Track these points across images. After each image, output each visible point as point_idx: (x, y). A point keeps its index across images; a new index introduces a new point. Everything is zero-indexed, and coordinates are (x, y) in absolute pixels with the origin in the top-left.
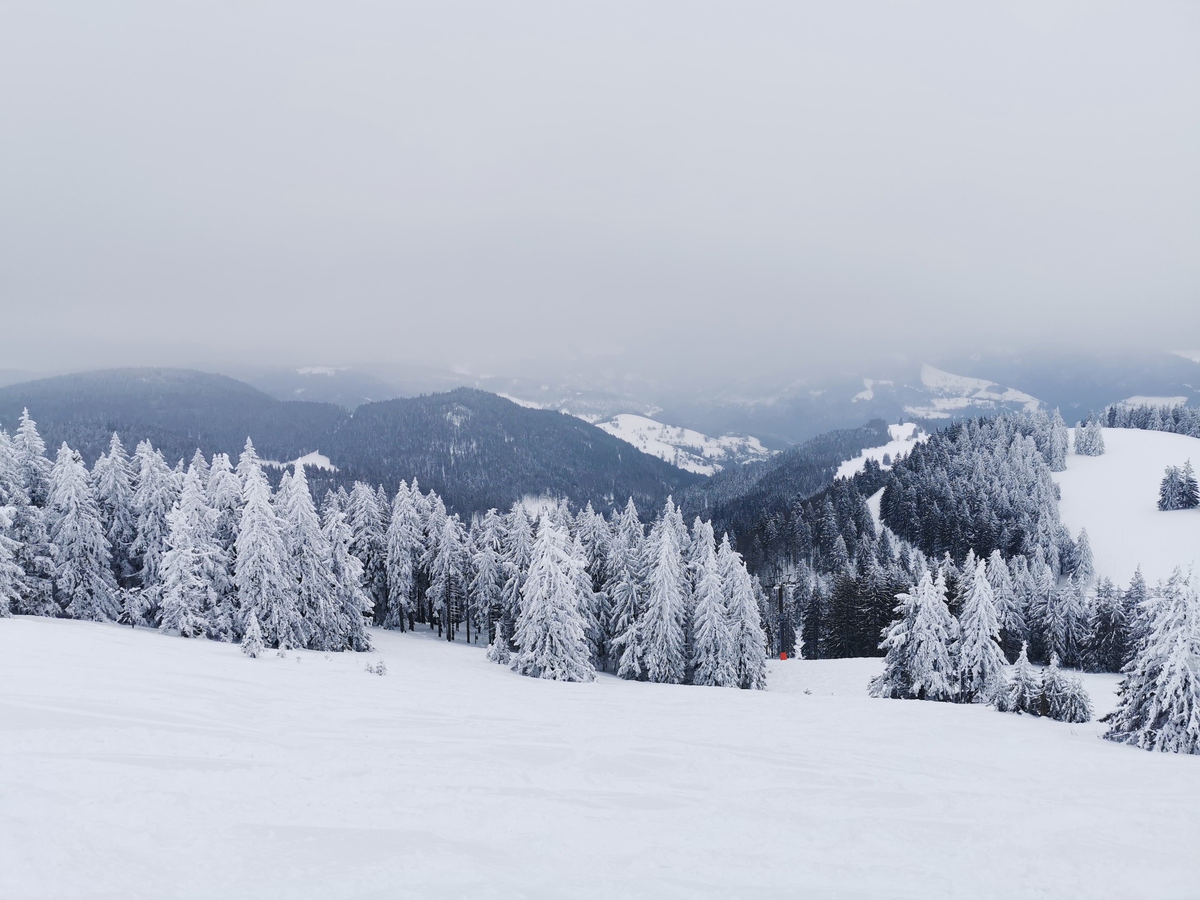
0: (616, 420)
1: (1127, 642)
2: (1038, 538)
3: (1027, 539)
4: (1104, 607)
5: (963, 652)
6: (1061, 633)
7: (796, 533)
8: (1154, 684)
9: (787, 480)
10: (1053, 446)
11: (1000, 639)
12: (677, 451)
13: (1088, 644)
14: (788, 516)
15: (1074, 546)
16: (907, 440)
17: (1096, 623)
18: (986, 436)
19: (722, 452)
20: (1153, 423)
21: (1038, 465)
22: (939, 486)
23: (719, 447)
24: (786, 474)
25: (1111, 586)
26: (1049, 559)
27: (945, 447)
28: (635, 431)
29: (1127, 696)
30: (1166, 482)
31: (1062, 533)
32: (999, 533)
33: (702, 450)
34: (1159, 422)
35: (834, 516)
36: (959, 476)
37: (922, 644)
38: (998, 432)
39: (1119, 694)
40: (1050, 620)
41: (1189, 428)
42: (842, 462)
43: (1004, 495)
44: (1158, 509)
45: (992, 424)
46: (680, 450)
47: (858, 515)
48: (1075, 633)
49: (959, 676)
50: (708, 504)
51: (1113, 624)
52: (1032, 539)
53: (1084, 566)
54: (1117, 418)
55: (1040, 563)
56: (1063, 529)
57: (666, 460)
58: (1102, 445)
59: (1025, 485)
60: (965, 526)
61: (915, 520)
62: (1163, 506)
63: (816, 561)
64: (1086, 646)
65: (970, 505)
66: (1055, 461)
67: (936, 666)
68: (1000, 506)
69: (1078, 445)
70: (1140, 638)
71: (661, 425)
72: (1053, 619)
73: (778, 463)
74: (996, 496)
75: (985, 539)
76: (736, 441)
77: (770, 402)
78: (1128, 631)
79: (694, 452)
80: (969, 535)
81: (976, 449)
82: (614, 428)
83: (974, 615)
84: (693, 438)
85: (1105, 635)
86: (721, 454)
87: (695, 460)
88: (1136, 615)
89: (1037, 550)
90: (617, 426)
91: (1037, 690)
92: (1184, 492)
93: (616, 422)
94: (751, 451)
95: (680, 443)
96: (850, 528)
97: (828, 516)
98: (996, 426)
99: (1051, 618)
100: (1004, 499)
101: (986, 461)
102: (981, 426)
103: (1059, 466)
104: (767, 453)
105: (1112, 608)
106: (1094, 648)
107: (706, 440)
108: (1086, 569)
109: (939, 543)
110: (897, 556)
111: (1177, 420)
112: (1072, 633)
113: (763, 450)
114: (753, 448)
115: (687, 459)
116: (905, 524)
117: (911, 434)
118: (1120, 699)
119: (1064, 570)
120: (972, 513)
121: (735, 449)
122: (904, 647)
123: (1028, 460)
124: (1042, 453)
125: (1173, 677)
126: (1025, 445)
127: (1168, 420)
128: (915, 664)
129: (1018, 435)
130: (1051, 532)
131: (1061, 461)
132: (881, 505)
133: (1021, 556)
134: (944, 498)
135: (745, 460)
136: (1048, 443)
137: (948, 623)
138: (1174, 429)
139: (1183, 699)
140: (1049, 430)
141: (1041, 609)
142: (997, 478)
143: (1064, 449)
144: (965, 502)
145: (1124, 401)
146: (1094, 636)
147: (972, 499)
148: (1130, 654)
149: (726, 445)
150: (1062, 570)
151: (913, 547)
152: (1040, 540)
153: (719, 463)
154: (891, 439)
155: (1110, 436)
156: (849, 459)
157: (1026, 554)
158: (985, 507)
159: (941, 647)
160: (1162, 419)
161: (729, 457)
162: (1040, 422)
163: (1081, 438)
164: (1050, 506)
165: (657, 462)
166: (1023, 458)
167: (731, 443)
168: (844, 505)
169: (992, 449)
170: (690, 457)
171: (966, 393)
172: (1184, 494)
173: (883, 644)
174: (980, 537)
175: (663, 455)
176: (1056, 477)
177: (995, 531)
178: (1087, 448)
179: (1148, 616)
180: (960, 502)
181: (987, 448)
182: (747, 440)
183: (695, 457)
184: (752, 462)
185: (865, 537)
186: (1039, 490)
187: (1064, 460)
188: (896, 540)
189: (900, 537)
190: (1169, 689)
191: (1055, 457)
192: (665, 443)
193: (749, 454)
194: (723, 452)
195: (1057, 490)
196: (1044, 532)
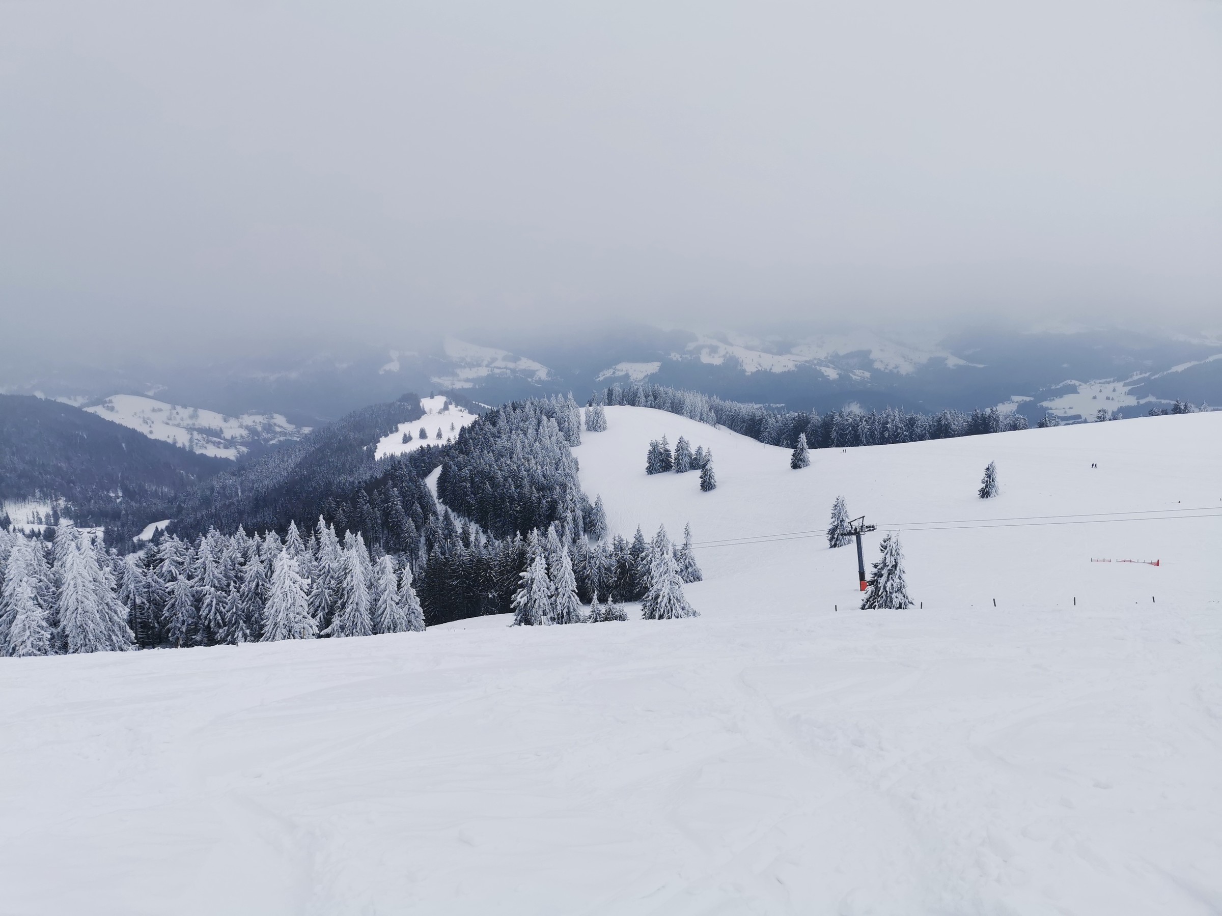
0: (111, 402)
1: (637, 579)
2: (568, 505)
3: (560, 507)
4: (621, 559)
5: (558, 602)
6: (596, 580)
7: (366, 519)
8: (657, 603)
9: (329, 461)
10: (571, 426)
11: (577, 591)
12: (191, 434)
13: (613, 585)
14: (355, 504)
15: (593, 509)
16: (439, 413)
17: (617, 570)
18: (519, 419)
19: (244, 433)
20: (639, 401)
21: (562, 443)
22: (488, 467)
23: (241, 426)
24: (327, 455)
25: (623, 541)
26: (576, 521)
27: (488, 431)
28: (135, 414)
29: (646, 610)
30: (651, 452)
31: (584, 499)
32: (539, 504)
33: (221, 431)
34: (643, 399)
35: (399, 500)
36: (502, 456)
37: (537, 601)
38: (528, 415)
39: (642, 610)
40: (589, 572)
41: (664, 404)
42: (381, 439)
43: (539, 471)
44: (647, 473)
45: (523, 408)
46: (195, 433)
47: (421, 498)
48: (604, 579)
49: (556, 617)
50: (242, 492)
51: (627, 569)
52: (563, 507)
53: (600, 524)
54: (613, 397)
55: (570, 525)
56: (584, 497)
57: (179, 445)
58: (605, 422)
59: (554, 462)
60: (512, 500)
61: (471, 499)
62: (650, 471)
63: (387, 543)
64: (612, 587)
65: (514, 482)
66: (573, 438)
67: (545, 614)
68: (537, 481)
69: (588, 424)
70: (643, 576)
71: (168, 407)
72: (591, 571)
73: (315, 444)
74: (533, 473)
75: (529, 510)
76: (259, 419)
77: (294, 375)
78: (637, 572)
79: (211, 434)
80: (516, 507)
81: (513, 432)
82: (109, 412)
83: (563, 579)
84: (210, 419)
85: (623, 577)
86: (244, 435)
87: (214, 443)
88: (641, 562)
89: (568, 515)
90: (112, 409)
91: (603, 615)
92: (663, 459)
93: (110, 405)
94: (278, 429)
95: (194, 424)
96: (416, 510)
97: (394, 501)
98: (527, 410)
99: (589, 571)
100: (540, 475)
101: (523, 442)
102: (514, 410)
103: (576, 442)
104: (295, 430)
105: (626, 558)
106: (617, 586)
107: (225, 421)
108: (602, 526)
109: (492, 517)
110: (460, 531)
111: (655, 398)
112: (603, 578)
113: (290, 428)
114: (279, 426)
115: (204, 443)
116: (462, 502)
117: (442, 406)
118: (643, 613)
119: (586, 528)
120: (516, 488)
121: (260, 429)
122: (526, 605)
123: (554, 439)
124: (563, 433)
125: (664, 598)
126: (550, 426)
127: (649, 398)
128: (533, 614)
129: (544, 418)
130: (576, 500)
131: (576, 438)
132: (438, 487)
133: (557, 522)
134: (493, 477)
135: (272, 440)
136: (566, 423)
137: (549, 586)
138: (653, 406)
139: (669, 607)
140: (567, 413)
141: (582, 564)
142: (532, 457)
143: (578, 427)
144: (510, 479)
145: (614, 367)
146: (616, 579)
147: (516, 476)
148: (639, 588)
149: (249, 425)
150: (585, 529)
151: (470, 521)
152: (569, 507)
153: (243, 444)
154: (424, 413)
155: (612, 413)
156: (386, 435)
157: (560, 519)
158: (526, 482)
159: (545, 600)
160: (645, 397)
161: (253, 438)
162: (558, 405)
163: (590, 417)
164: (573, 478)
165: (170, 448)
166: (550, 438)
167: (254, 422)
168: (405, 489)
169: (525, 431)
170: (208, 440)
171: (485, 363)
172: (662, 461)
173: (513, 605)
174: (524, 508)
175: (175, 439)
176: (575, 452)
177: (536, 503)
178: (595, 425)
179: (647, 561)
180: (506, 479)
181: (521, 430)
182: (272, 418)
183: (214, 439)
184: (280, 441)
185: (432, 518)
186: (564, 465)
187: (579, 437)
188: (454, 516)
189: (458, 513)
190: (663, 604)
191: (573, 435)
192: (175, 425)
193: (275, 433)
194: (247, 432)
195: (577, 463)
196: (571, 500)
